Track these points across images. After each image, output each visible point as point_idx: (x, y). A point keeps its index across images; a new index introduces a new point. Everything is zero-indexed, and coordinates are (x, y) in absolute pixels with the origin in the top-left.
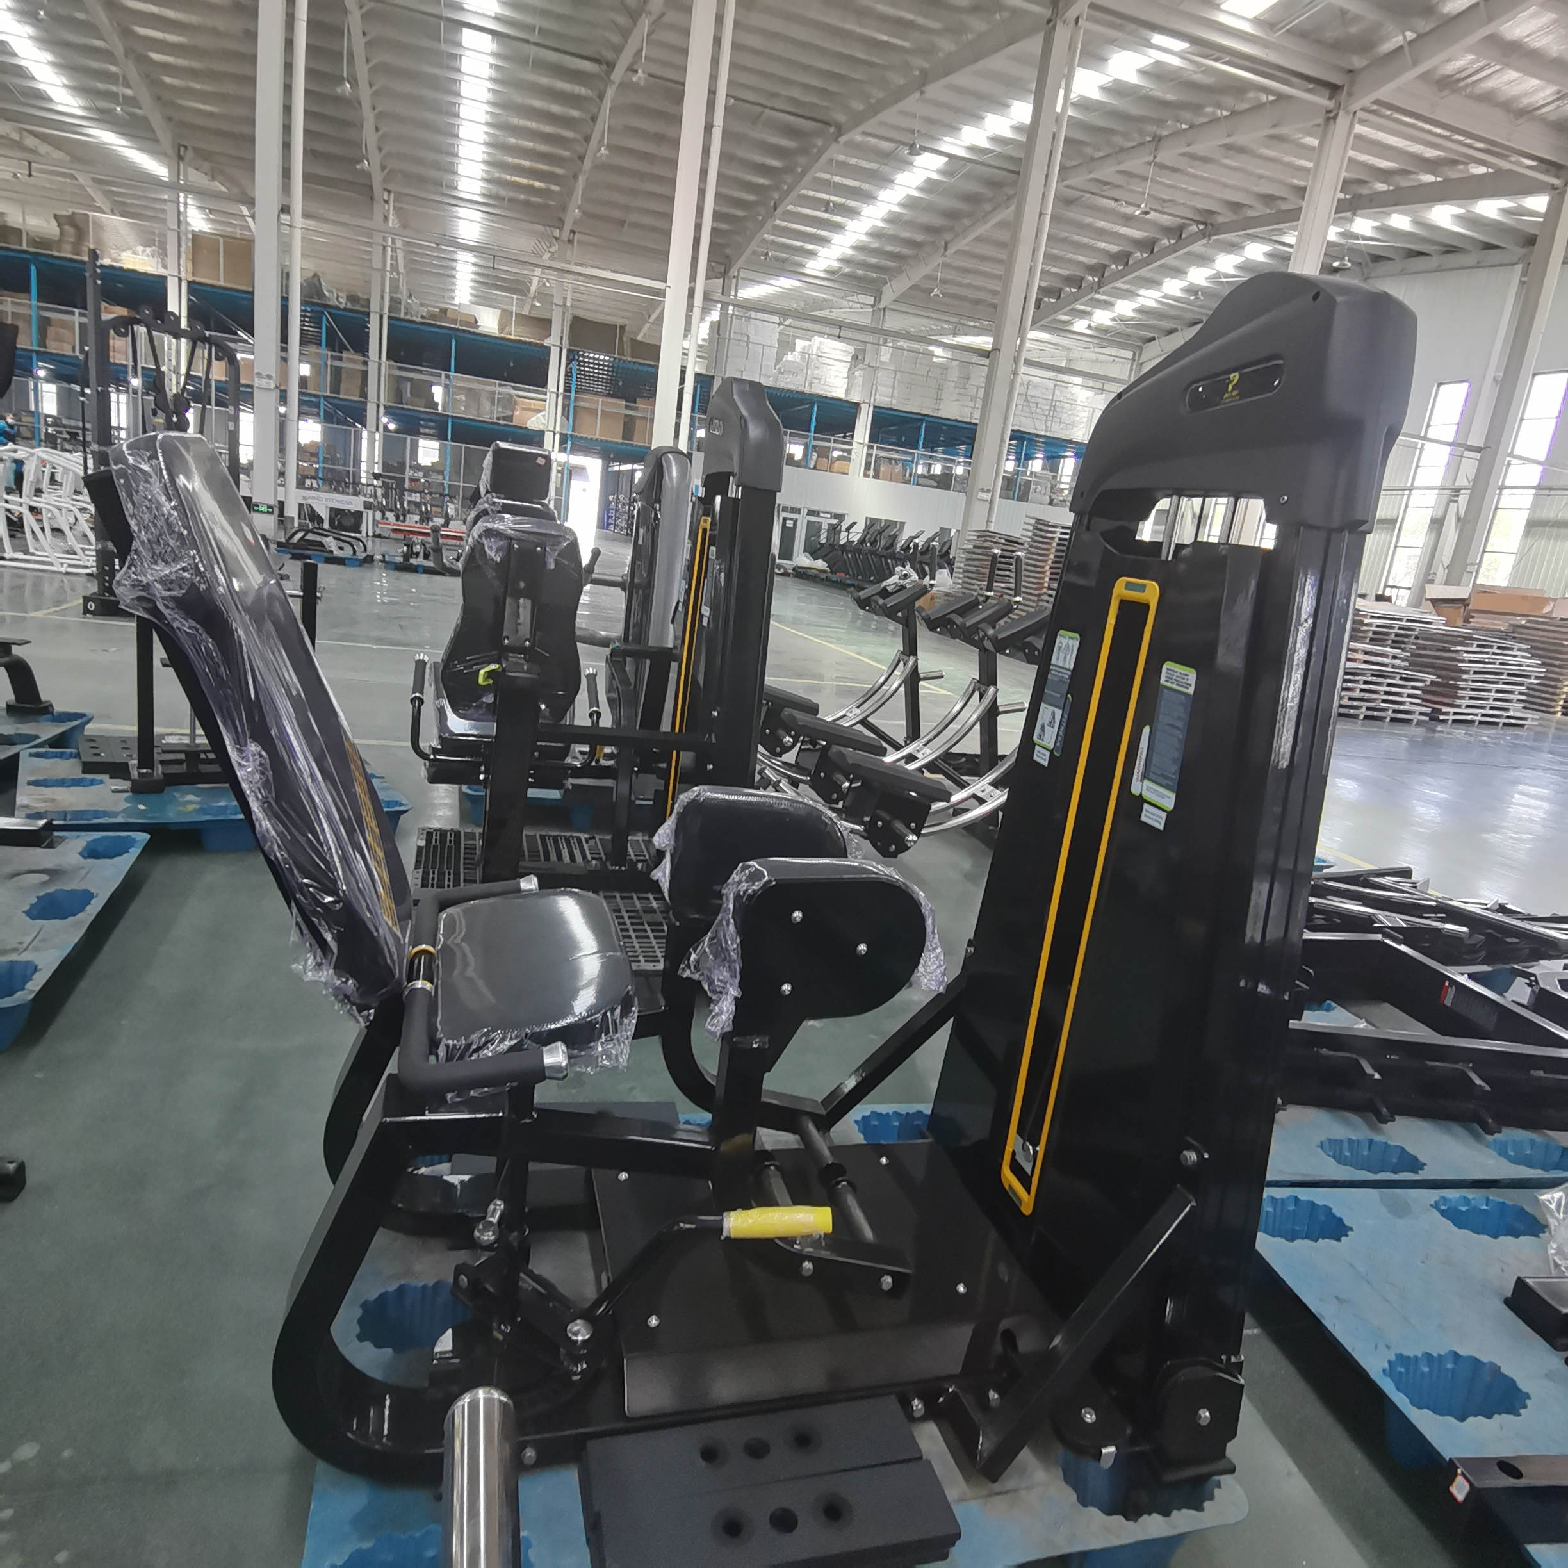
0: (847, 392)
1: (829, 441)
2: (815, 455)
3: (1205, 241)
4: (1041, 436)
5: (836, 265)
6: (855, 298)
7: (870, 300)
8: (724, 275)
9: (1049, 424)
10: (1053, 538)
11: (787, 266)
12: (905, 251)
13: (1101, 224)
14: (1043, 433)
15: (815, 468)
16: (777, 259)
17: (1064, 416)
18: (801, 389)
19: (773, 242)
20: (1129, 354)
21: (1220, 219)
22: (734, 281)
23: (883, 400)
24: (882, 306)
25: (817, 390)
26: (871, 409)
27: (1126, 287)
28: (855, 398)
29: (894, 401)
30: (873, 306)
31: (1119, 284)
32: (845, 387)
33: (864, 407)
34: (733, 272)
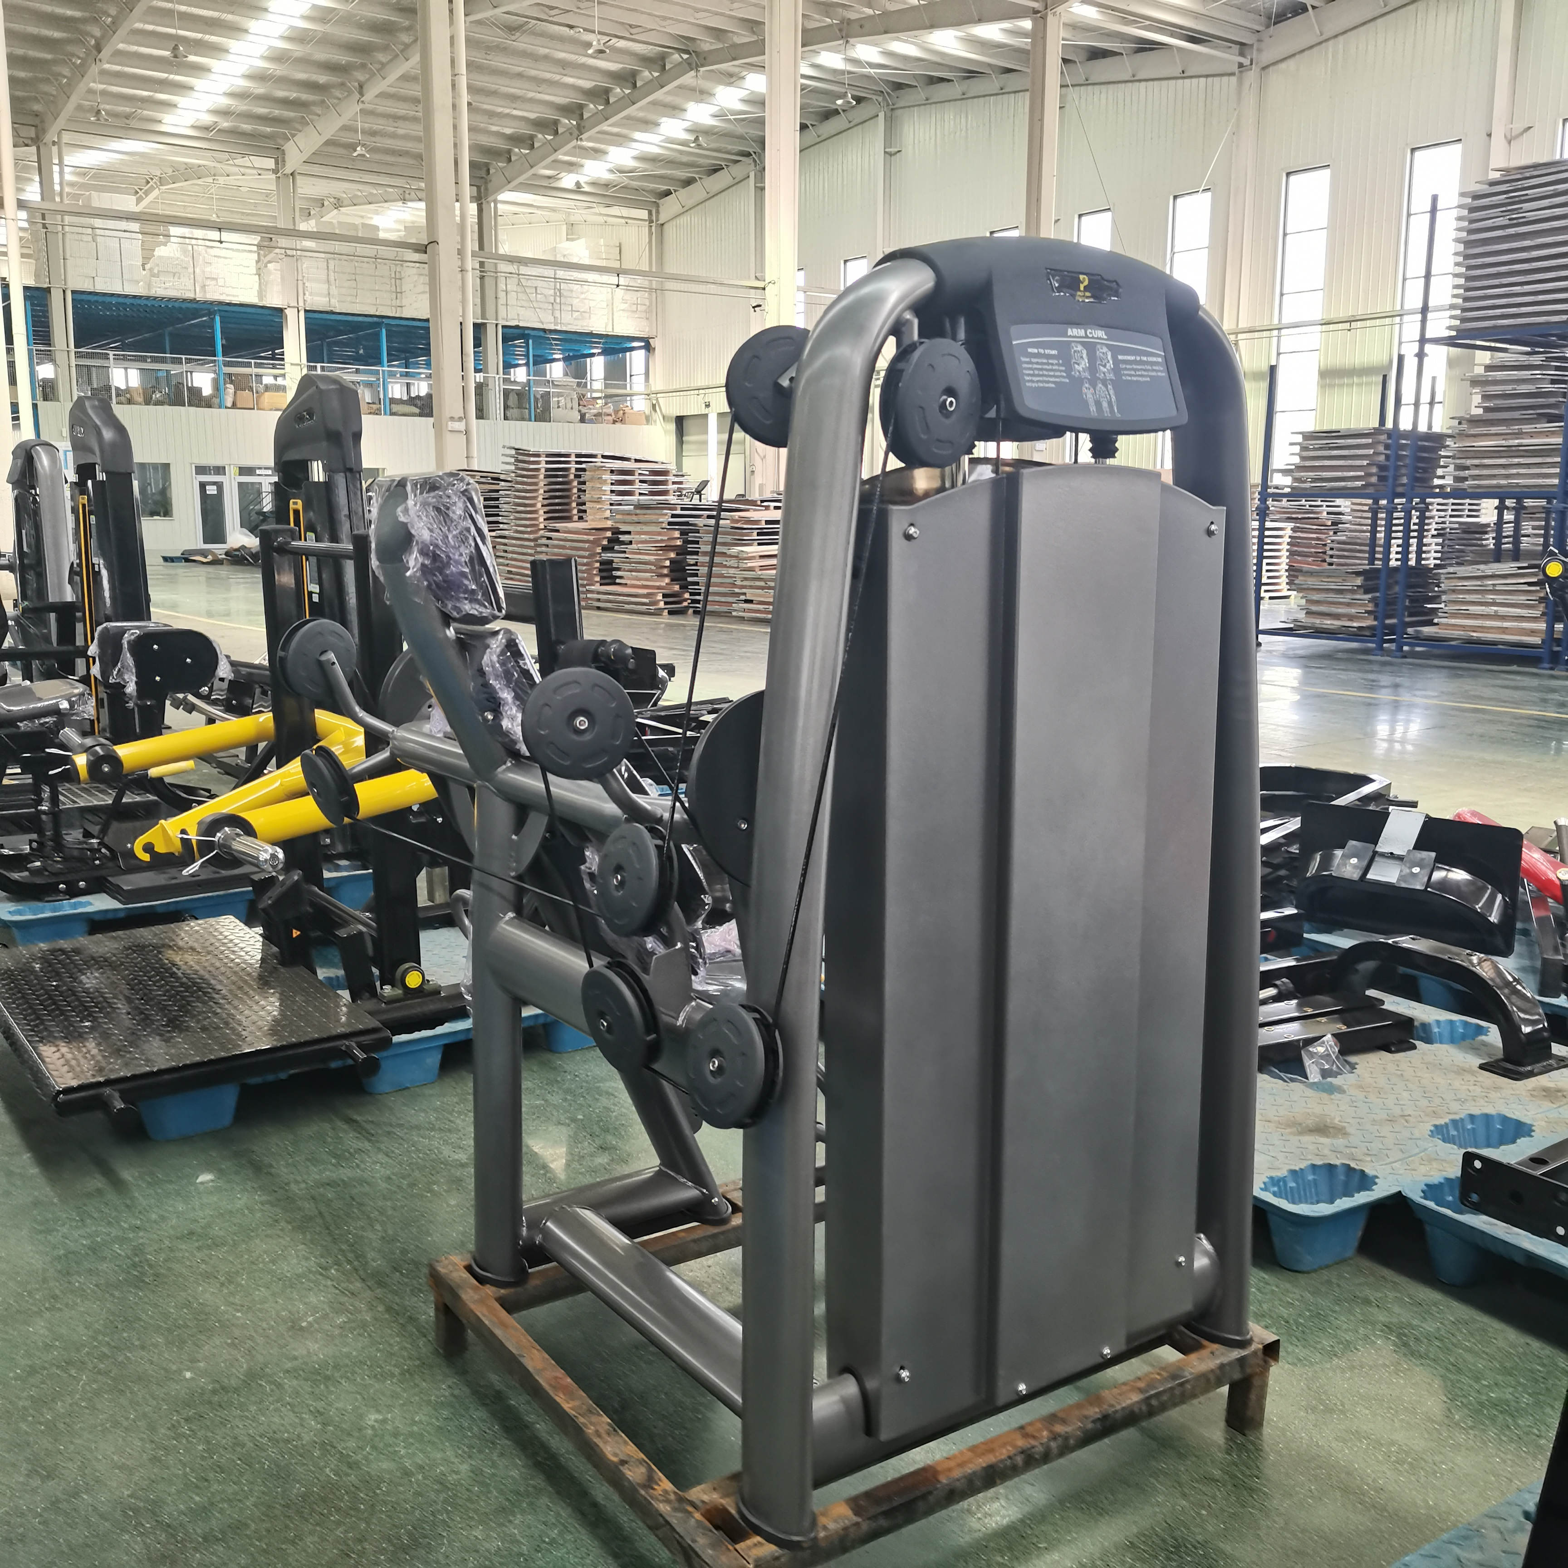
0: (261, 294)
1: (249, 365)
2: (231, 388)
3: (693, 73)
4: (551, 331)
5: (208, 119)
6: (246, 161)
7: (270, 163)
8: (36, 140)
9: (557, 314)
10: (538, 470)
11: (134, 124)
12: (305, 96)
13: (562, 55)
14: (552, 327)
15: (234, 406)
16: (116, 115)
17: (575, 302)
18: (190, 295)
19: (103, 93)
20: (644, 214)
21: (706, 47)
22: (55, 149)
23: (319, 302)
24: (288, 171)
25: (214, 294)
26: (302, 314)
27: (615, 130)
28: (274, 300)
29: (334, 301)
30: (275, 171)
31: (605, 127)
32: (256, 286)
33: (291, 314)
34: (51, 135)
